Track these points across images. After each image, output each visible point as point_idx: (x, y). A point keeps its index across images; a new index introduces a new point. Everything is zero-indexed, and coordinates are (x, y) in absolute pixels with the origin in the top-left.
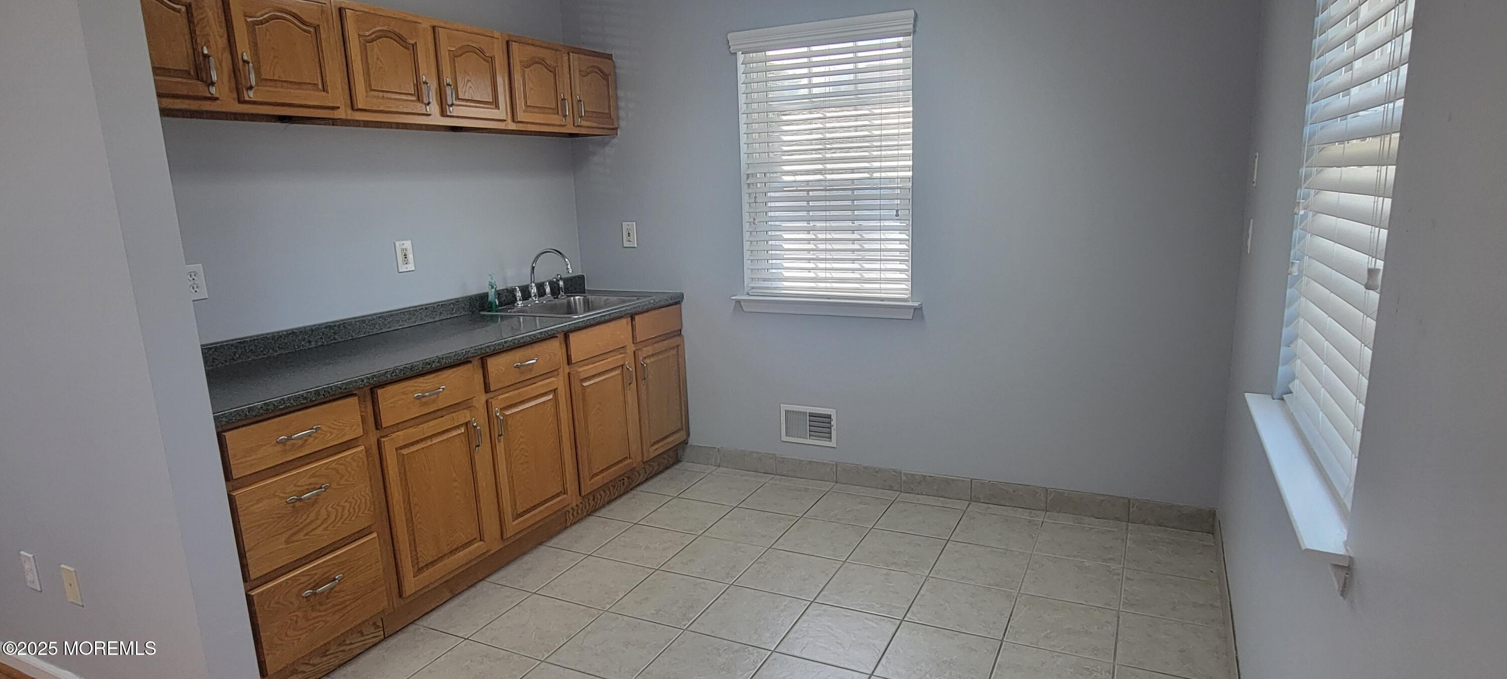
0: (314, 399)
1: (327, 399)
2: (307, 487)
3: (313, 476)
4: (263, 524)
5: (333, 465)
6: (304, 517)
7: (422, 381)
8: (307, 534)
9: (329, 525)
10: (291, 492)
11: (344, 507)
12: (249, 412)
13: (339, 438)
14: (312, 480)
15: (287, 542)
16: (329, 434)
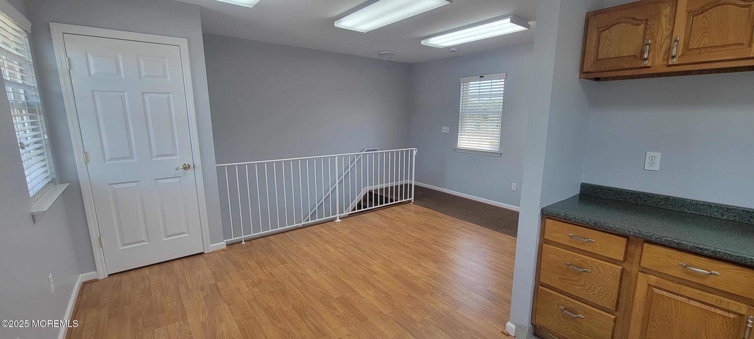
0: (593, 226)
1: (600, 229)
2: (577, 264)
3: (581, 261)
4: (551, 264)
5: (597, 264)
6: (572, 276)
7: (693, 258)
8: (571, 284)
9: (585, 290)
10: (569, 261)
11: (596, 288)
12: (557, 215)
13: (605, 253)
14: (582, 263)
15: (560, 279)
16: (599, 248)
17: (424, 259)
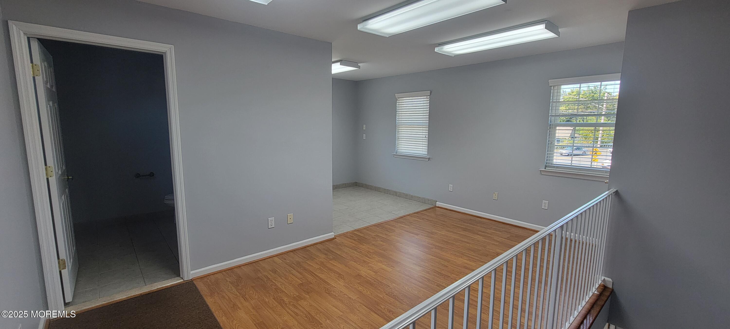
17: (371, 278)
